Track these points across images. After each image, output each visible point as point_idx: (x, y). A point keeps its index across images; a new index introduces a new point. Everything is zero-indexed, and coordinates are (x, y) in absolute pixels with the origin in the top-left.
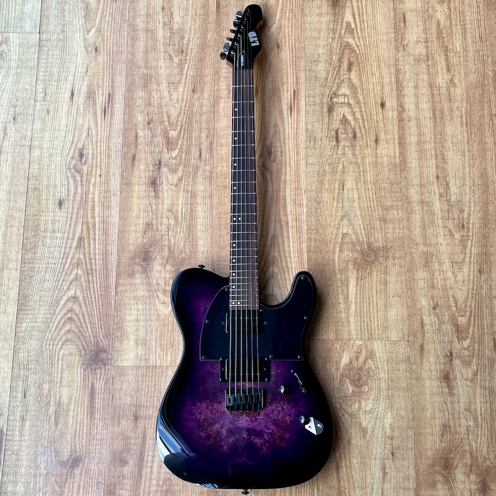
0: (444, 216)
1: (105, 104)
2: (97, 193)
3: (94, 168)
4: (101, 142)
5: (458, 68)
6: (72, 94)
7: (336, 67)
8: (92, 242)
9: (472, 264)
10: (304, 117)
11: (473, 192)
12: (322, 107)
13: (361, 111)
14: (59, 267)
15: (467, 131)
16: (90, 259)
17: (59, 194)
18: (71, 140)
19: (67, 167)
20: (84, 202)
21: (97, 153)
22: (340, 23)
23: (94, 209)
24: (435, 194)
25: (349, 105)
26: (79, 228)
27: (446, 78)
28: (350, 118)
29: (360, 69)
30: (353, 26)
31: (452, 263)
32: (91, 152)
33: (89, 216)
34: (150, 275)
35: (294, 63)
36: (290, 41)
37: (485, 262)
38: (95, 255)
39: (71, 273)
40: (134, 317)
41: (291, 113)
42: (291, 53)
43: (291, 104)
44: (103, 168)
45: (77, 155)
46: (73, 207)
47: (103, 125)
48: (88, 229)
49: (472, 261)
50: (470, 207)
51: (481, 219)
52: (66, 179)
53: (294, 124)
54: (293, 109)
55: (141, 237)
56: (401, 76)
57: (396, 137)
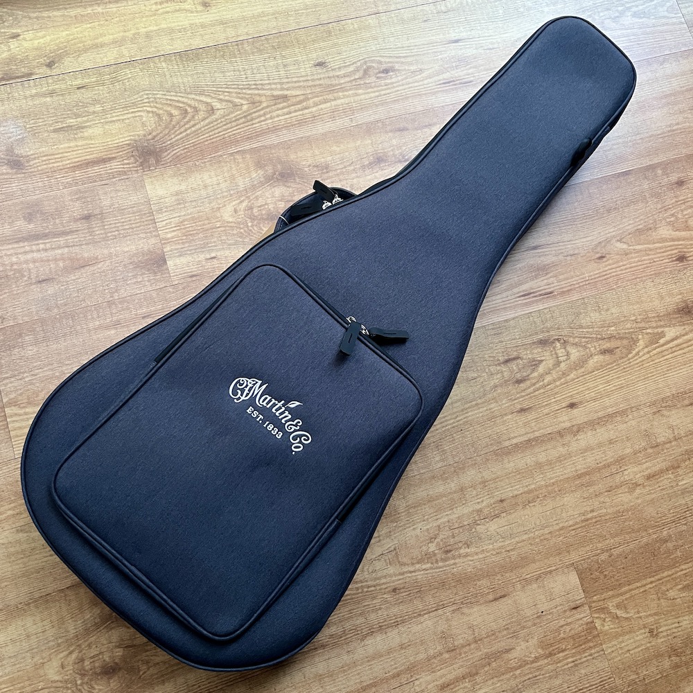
0: (453, 523)
1: (457, 80)
2: (347, 100)
3: (375, 89)
4: (409, 88)
5: (655, 489)
6: (457, 41)
7: (601, 335)
8: (285, 110)
9: (401, 577)
10: (523, 313)
11: (497, 553)
12: (543, 332)
13: (555, 381)
14: (244, 83)
15: (577, 523)
16: (264, 114)
17: (332, 60)
18: (401, 55)
19: (367, 59)
20: (330, 89)
21: (394, 87)
22: (659, 323)
23: (325, 103)
24: (478, 503)
25: (558, 363)
26: (298, 93)
27: (637, 476)
28: (541, 369)
29: (608, 364)
30: (662, 341)
31: (395, 549)
32: (393, 80)
33: (316, 99)
34: (266, 185)
35: (587, 283)
36: (614, 270)
37: (410, 594)
38: (271, 118)
39: (242, 98)
40: (208, 181)
41: (522, 296)
42: (598, 275)
43: (533, 293)
44: (380, 98)
45: (384, 66)
46: (321, 79)
47: (430, 85)
48: (300, 102)
49: (406, 575)
50: (477, 554)
51: (465, 573)
52: (352, 63)
53: (509, 304)
54: (528, 297)
55: (309, 163)
56: (619, 418)
57: (537, 434)
